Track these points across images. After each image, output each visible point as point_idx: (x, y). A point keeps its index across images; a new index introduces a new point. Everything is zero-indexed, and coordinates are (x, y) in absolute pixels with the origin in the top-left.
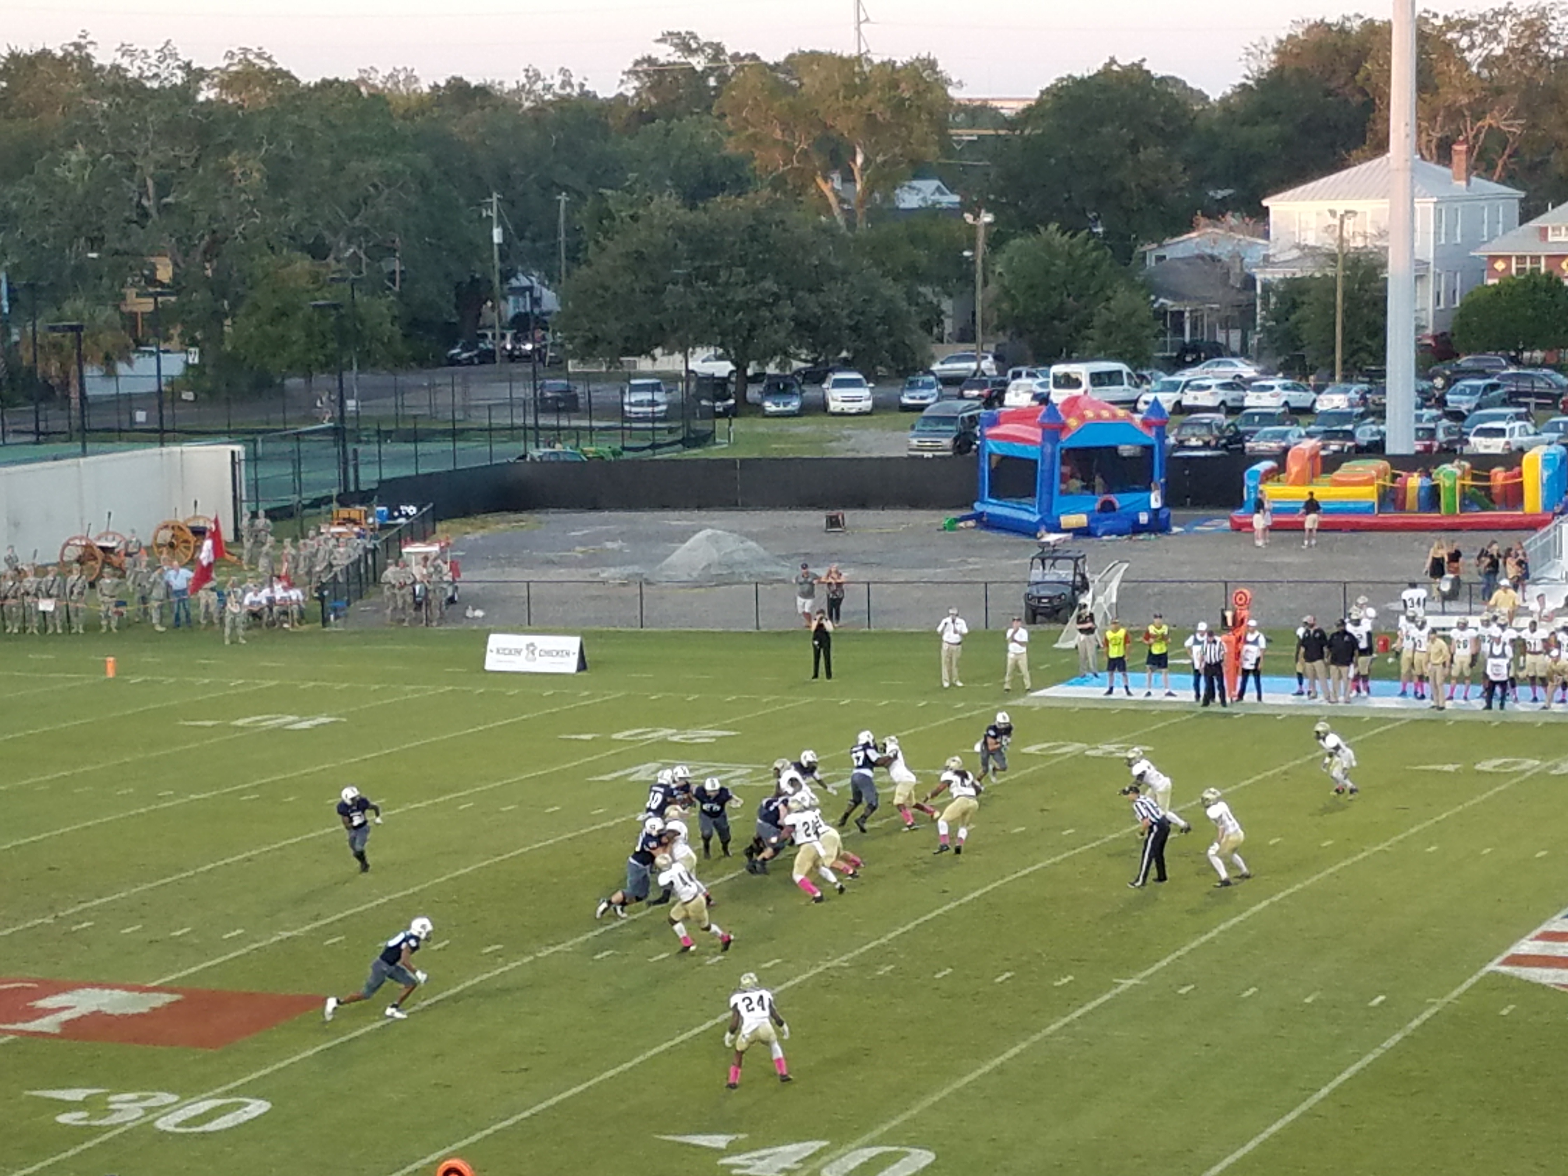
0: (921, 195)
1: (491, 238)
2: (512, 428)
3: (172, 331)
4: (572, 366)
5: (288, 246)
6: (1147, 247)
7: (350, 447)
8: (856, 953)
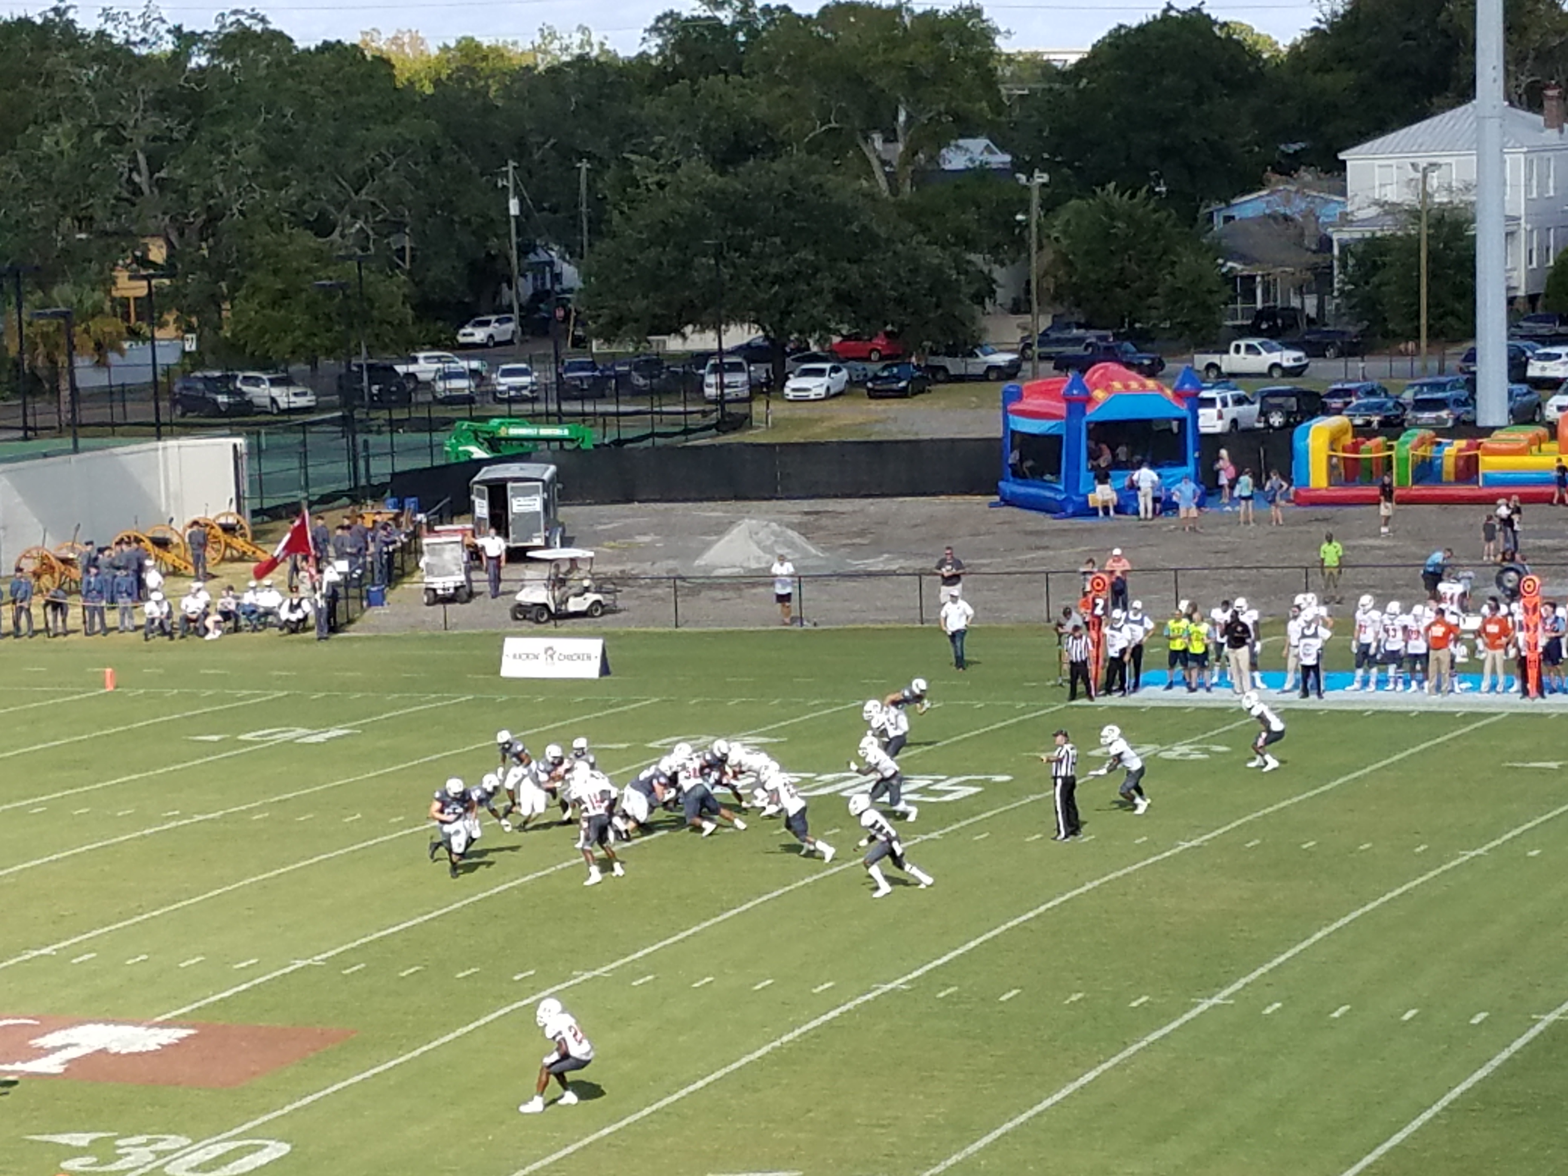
0: (968, 155)
1: (508, 209)
3: (167, 317)
4: (595, 346)
5: (290, 222)
6: (1215, 206)
7: (360, 438)
8: (916, 974)
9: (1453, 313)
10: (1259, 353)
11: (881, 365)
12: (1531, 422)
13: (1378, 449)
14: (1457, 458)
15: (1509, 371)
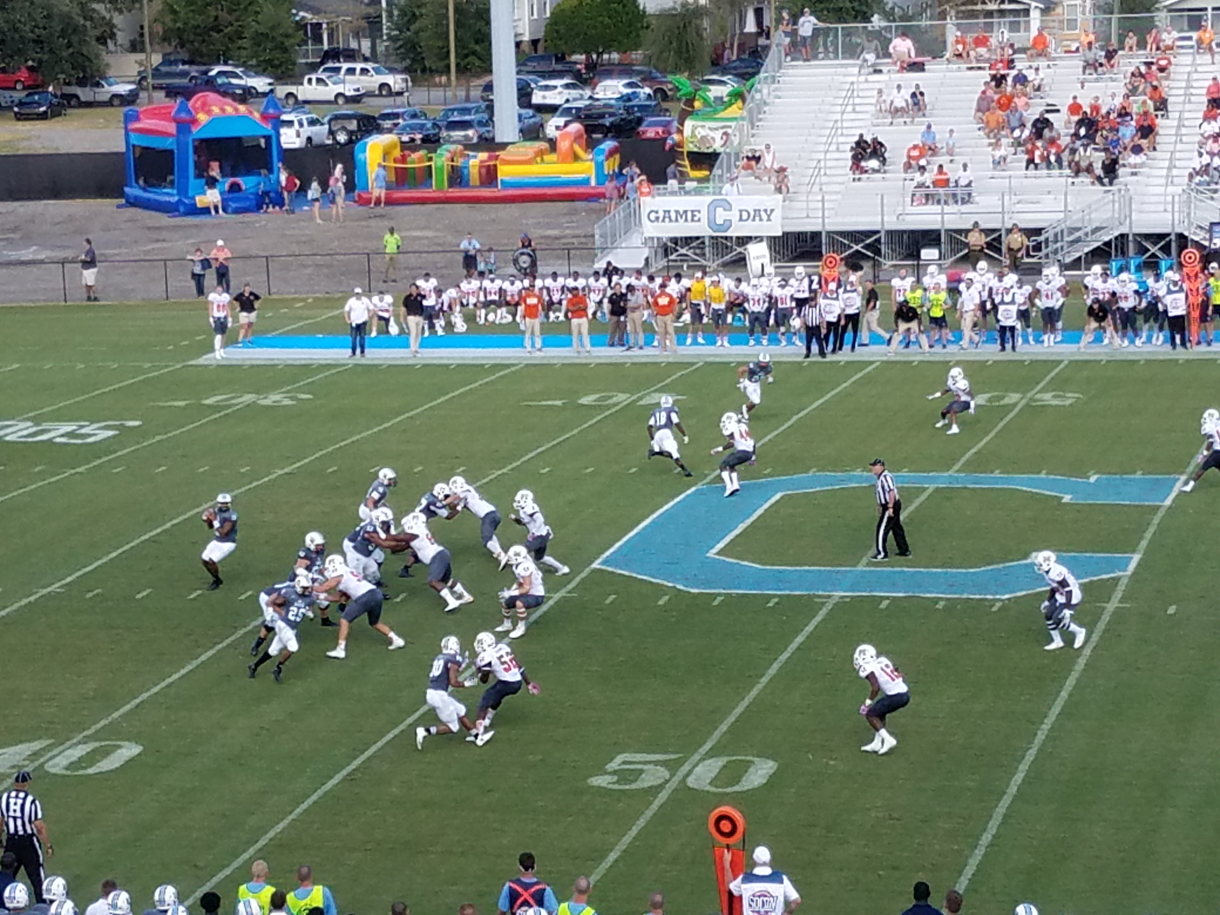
8: (69, 579)
9: (474, 53)
10: (327, 85)
11: (25, 93)
12: (537, 138)
13: (420, 160)
14: (481, 167)
15: (519, 99)
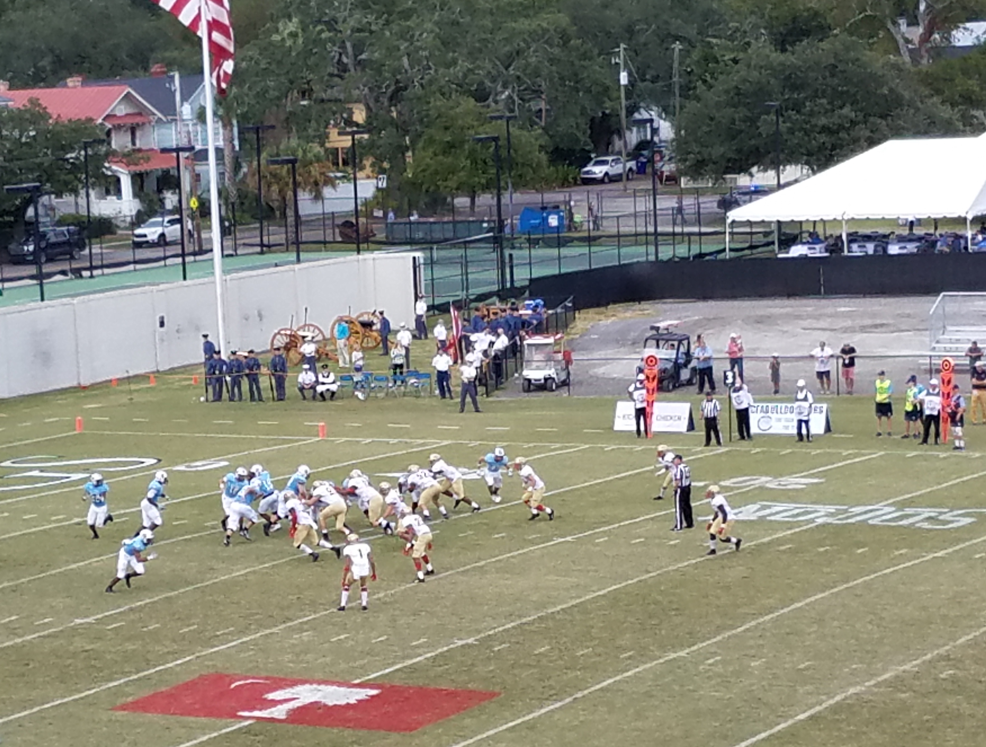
0: (974, 35)
1: (619, 80)
2: (636, 235)
3: (365, 162)
4: (684, 183)
5: (457, 91)
7: (507, 252)
